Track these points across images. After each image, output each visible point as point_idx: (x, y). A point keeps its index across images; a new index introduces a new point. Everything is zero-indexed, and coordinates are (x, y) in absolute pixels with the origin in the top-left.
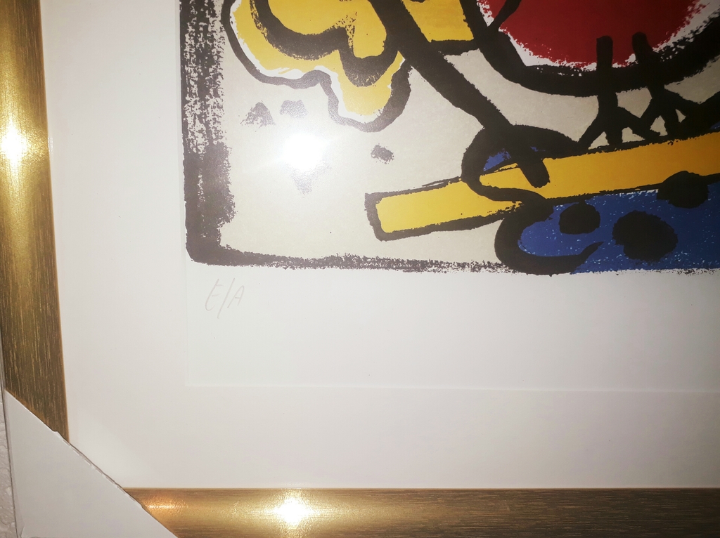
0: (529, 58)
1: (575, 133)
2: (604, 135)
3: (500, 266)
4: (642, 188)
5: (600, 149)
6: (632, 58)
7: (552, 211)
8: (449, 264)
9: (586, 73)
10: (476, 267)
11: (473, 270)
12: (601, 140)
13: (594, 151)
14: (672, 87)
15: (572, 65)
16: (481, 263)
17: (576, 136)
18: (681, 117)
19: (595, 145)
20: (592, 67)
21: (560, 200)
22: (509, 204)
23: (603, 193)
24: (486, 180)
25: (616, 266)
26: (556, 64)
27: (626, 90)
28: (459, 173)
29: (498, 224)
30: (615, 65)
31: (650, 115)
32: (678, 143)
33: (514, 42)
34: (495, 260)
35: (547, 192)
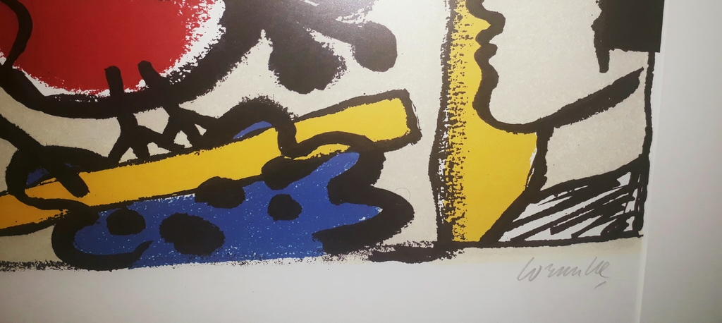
0: (46, 90)
3: (62, 264)
6: (142, 84)
8: (15, 265)
9: (101, 99)
10: (41, 266)
11: (38, 268)
14: (187, 106)
15: (87, 92)
16: (43, 262)
20: (106, 93)
22: (58, 212)
24: (31, 192)
26: (72, 93)
27: (143, 110)
30: (127, 91)
31: (171, 130)
33: (29, 77)
34: (56, 259)
35: (89, 200)
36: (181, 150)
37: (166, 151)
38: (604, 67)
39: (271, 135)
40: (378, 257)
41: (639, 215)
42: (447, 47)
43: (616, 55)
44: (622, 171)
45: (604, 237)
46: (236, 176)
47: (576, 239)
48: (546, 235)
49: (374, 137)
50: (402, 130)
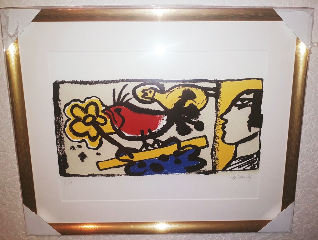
0: (127, 135)
1: (139, 148)
2: (145, 148)
3: (126, 175)
4: (154, 158)
5: (144, 151)
6: (148, 133)
7: (136, 163)
8: (115, 175)
9: (139, 137)
10: (121, 175)
11: (120, 176)
12: (144, 149)
13: (143, 151)
14: (158, 138)
15: (136, 135)
16: (122, 174)
17: (139, 149)
18: (161, 144)
19: (143, 150)
20: (140, 135)
21: (137, 161)
22: (127, 162)
23: (146, 159)
24: (121, 158)
25: (152, 174)
26: (133, 135)
27: (148, 139)
28: (115, 157)
29: (124, 166)
30: (145, 135)
31: (154, 144)
32: (161, 149)
33: (123, 132)
34: (125, 174)
35: (134, 160)
36: (156, 148)
37: (153, 148)
38: (250, 131)
39: (176, 145)
40: (199, 173)
41: (258, 164)
42: (215, 126)
43: (252, 128)
44: (254, 154)
45: (251, 169)
46: (167, 154)
47: (244, 170)
48: (237, 169)
49: (199, 146)
50: (205, 144)
